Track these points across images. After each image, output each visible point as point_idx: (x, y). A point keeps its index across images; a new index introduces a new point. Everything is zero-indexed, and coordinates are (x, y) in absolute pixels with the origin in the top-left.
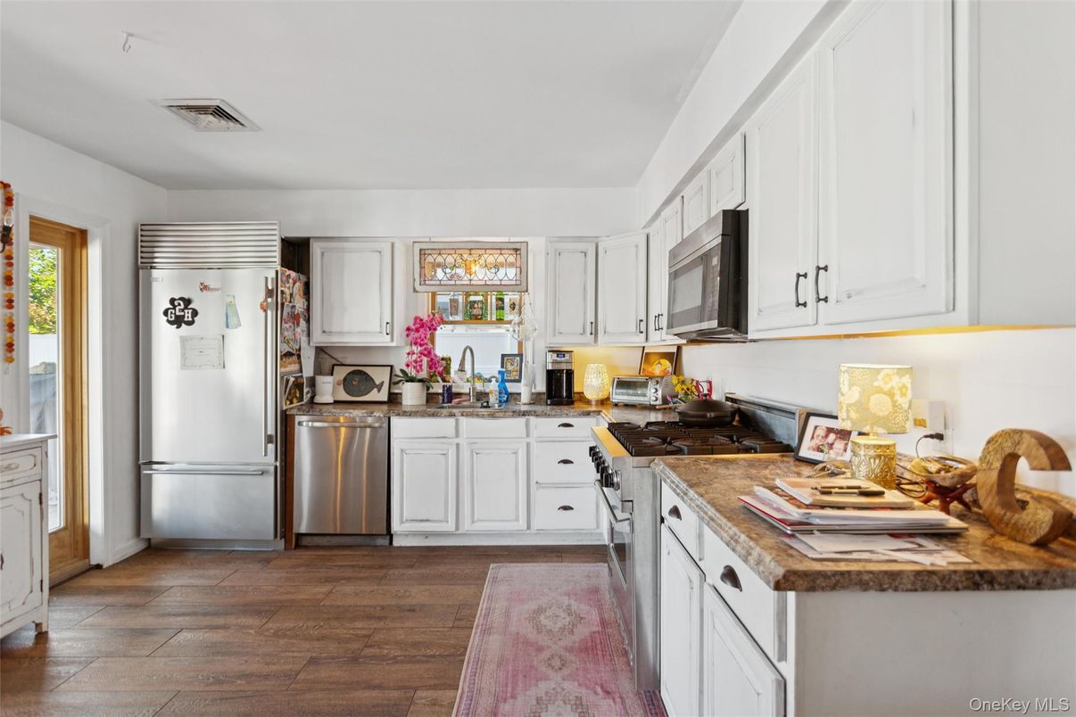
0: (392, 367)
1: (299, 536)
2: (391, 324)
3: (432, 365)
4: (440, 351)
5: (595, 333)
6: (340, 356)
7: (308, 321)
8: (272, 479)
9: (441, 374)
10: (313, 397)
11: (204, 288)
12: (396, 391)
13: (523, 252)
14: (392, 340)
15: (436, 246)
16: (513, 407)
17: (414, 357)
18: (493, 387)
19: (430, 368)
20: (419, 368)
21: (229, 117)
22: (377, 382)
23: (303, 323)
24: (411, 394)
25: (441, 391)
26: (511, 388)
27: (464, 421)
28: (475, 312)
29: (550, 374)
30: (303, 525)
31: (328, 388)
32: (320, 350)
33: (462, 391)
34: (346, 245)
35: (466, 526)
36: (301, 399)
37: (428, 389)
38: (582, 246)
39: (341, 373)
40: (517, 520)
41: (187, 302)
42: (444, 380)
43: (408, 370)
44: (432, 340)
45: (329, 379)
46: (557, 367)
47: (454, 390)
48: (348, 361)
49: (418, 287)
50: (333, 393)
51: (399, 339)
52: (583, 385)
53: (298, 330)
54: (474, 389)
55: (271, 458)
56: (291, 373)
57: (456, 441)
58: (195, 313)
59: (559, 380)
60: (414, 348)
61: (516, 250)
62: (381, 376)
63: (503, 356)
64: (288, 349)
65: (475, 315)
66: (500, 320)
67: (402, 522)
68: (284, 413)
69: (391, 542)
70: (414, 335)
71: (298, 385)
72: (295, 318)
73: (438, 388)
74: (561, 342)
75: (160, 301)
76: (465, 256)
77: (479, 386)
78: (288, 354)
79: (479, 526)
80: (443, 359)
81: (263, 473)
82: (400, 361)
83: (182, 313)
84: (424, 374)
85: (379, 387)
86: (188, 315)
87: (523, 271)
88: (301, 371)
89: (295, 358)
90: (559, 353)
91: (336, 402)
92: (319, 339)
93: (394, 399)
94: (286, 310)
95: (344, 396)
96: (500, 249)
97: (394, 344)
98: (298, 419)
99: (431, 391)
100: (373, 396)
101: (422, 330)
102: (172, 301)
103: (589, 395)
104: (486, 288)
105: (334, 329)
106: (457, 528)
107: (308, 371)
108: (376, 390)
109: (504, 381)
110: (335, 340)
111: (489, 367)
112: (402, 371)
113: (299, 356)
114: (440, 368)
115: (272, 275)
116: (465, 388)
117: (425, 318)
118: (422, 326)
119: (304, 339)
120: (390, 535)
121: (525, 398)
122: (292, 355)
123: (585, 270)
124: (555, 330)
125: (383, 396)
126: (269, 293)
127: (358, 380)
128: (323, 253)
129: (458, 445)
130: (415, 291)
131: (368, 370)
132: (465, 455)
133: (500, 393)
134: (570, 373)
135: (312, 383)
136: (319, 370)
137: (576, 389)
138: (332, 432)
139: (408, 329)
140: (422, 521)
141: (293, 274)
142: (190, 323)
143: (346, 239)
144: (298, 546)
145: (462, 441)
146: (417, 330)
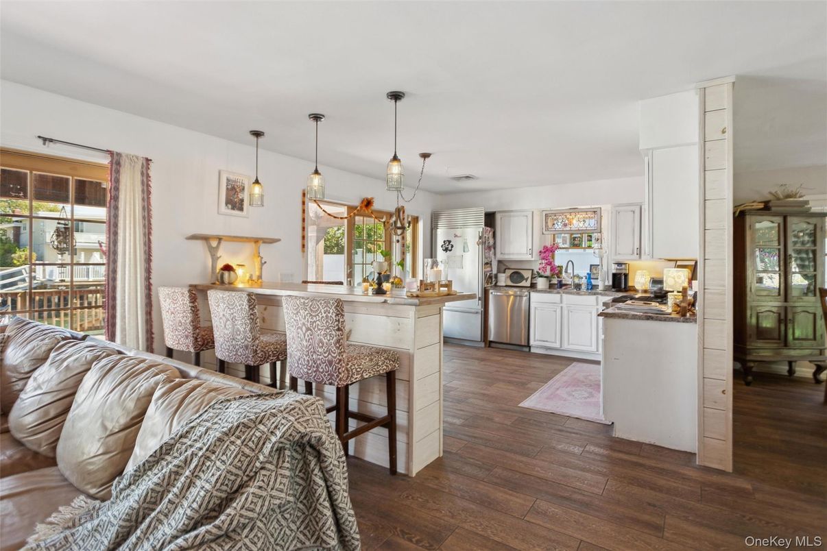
0: (533, 270)
1: (491, 342)
2: (532, 249)
3: (552, 269)
4: (557, 263)
5: (640, 254)
6: (509, 265)
7: (495, 248)
8: (480, 315)
9: (557, 274)
10: (496, 283)
11: (456, 236)
12: (535, 282)
13: (598, 212)
14: (532, 257)
15: (552, 212)
16: (594, 291)
17: (543, 265)
18: (584, 281)
19: (551, 271)
20: (545, 271)
21: (470, 177)
22: (526, 277)
23: (492, 250)
24: (541, 283)
25: (556, 282)
26: (594, 282)
27: (565, 296)
28: (576, 242)
29: (614, 275)
30: (492, 337)
31: (503, 279)
32: (500, 262)
33: (568, 283)
34: (512, 214)
35: (565, 346)
36: (491, 283)
37: (550, 281)
38: (632, 208)
39: (509, 272)
40: (591, 346)
41: (449, 242)
42: (558, 277)
43: (540, 272)
44: (553, 258)
45: (504, 275)
46: (618, 272)
47: (564, 282)
48: (512, 267)
49: (544, 232)
50: (505, 282)
51: (536, 257)
52: (634, 282)
53: (491, 253)
54: (574, 282)
55: (480, 307)
56: (488, 271)
57: (561, 305)
58: (452, 246)
59: (620, 279)
60: (543, 261)
61: (595, 212)
62: (527, 274)
63: (591, 266)
64: (486, 261)
65: (575, 244)
66: (590, 247)
67: (535, 341)
68: (485, 288)
69: (530, 350)
70: (543, 255)
71: (490, 277)
72: (489, 248)
73: (555, 281)
74: (621, 259)
75: (440, 242)
76: (568, 216)
77: (577, 281)
78: (487, 264)
79: (571, 347)
80: (558, 267)
81: (477, 313)
82: (536, 267)
83: (448, 246)
84: (548, 273)
85: (527, 280)
86: (450, 248)
87: (600, 222)
88: (492, 271)
89: (489, 265)
90: (619, 264)
91: (506, 286)
92: (499, 257)
93: (533, 286)
94: (486, 244)
95: (510, 283)
96: (586, 211)
97: (533, 259)
98: (491, 291)
99: (552, 282)
100: (523, 283)
101: (548, 252)
102: (444, 242)
103: (638, 287)
104: (582, 232)
105: (506, 252)
106: (561, 347)
107: (495, 271)
108: (524, 281)
109: (590, 278)
110: (506, 257)
111: (583, 271)
112: (537, 272)
113: (491, 264)
114: (557, 271)
115: (481, 230)
116: (569, 281)
117: (549, 246)
118: (547, 250)
119: (493, 256)
120: (529, 346)
121: (601, 288)
122: (488, 264)
123: (634, 220)
124: (616, 252)
125: (528, 284)
126: (480, 238)
127: (516, 276)
128: (501, 218)
129: (562, 307)
130: (543, 234)
131: (521, 271)
132: (565, 312)
133: (588, 285)
134: (626, 275)
135: (496, 276)
136: (499, 271)
137: (630, 284)
138: (505, 298)
139: (540, 252)
140: (544, 341)
141: (489, 229)
142: (450, 250)
143: (512, 211)
144: (489, 346)
145: (564, 305)
146: (545, 252)
